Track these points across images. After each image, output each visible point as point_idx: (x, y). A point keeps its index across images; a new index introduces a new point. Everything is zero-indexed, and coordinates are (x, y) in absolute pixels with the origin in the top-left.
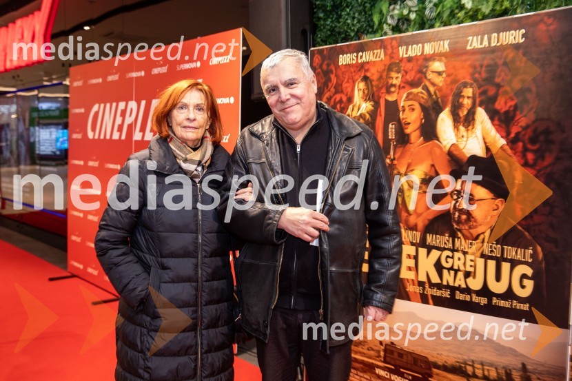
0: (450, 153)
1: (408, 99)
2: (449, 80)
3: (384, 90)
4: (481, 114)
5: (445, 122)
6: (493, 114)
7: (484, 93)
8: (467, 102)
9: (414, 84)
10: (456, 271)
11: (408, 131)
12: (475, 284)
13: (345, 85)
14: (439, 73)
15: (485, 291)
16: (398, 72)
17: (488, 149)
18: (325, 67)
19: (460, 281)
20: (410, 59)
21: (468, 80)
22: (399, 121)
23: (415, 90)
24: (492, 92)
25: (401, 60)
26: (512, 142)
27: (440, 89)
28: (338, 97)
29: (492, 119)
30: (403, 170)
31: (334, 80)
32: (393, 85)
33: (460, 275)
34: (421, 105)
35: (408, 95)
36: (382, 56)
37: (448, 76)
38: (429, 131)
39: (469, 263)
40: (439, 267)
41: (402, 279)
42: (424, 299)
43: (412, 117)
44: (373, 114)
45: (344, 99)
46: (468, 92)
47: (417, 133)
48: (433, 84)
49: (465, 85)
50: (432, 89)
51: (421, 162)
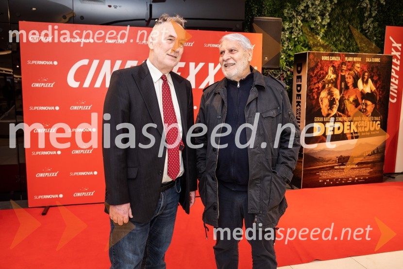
0: (361, 92)
1: (349, 74)
2: (361, 70)
3: (340, 71)
4: (370, 80)
5: (360, 82)
6: (373, 81)
7: (371, 75)
8: (366, 77)
9: (350, 70)
10: (362, 127)
11: (348, 85)
12: (367, 129)
13: (324, 68)
14: (358, 68)
15: (369, 131)
16: (345, 65)
17: (371, 91)
18: (315, 60)
19: (363, 130)
20: (349, 62)
21: (366, 70)
22: (345, 82)
23: (350, 72)
24: (373, 74)
25: (346, 61)
26: (377, 89)
27: (358, 72)
28: (322, 72)
29: (372, 82)
30: (347, 98)
31: (320, 65)
32: (343, 70)
33: (363, 128)
34: (353, 77)
35: (349, 73)
36: (339, 59)
37: (361, 68)
38: (355, 85)
39: (365, 124)
40: (357, 127)
41: (345, 134)
42: (352, 138)
43: (350, 81)
44: (336, 79)
45: (324, 73)
46: (366, 74)
47: (352, 86)
48: (357, 71)
49: (366, 72)
50: (356, 72)
51: (353, 95)
